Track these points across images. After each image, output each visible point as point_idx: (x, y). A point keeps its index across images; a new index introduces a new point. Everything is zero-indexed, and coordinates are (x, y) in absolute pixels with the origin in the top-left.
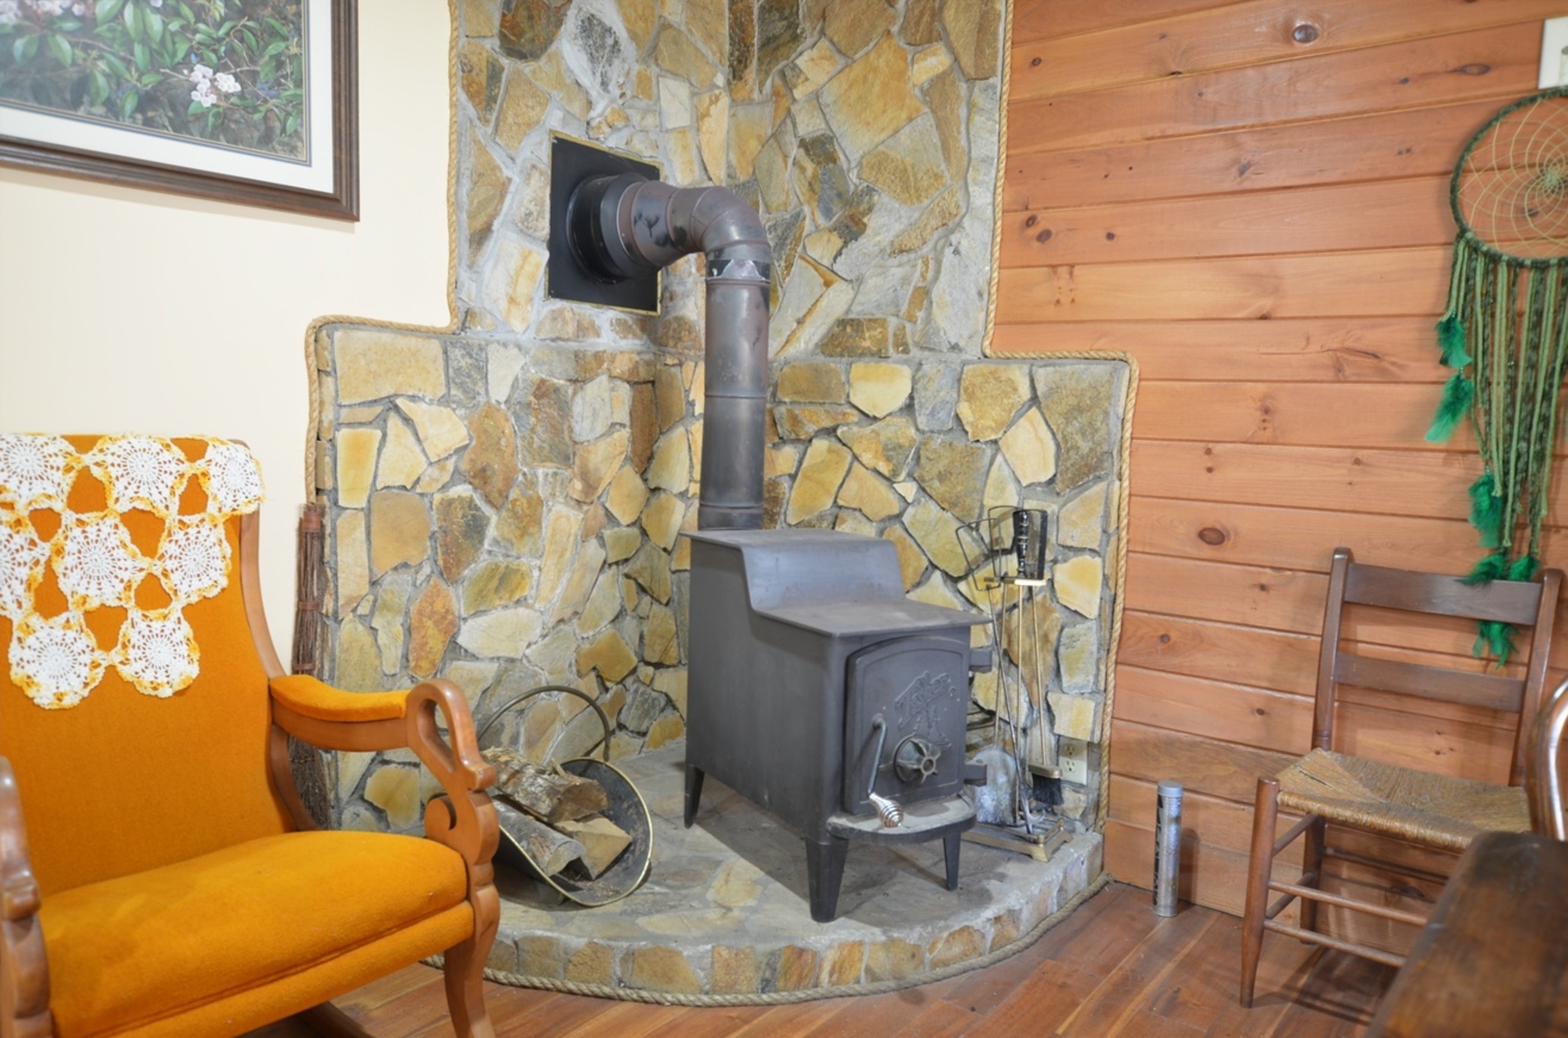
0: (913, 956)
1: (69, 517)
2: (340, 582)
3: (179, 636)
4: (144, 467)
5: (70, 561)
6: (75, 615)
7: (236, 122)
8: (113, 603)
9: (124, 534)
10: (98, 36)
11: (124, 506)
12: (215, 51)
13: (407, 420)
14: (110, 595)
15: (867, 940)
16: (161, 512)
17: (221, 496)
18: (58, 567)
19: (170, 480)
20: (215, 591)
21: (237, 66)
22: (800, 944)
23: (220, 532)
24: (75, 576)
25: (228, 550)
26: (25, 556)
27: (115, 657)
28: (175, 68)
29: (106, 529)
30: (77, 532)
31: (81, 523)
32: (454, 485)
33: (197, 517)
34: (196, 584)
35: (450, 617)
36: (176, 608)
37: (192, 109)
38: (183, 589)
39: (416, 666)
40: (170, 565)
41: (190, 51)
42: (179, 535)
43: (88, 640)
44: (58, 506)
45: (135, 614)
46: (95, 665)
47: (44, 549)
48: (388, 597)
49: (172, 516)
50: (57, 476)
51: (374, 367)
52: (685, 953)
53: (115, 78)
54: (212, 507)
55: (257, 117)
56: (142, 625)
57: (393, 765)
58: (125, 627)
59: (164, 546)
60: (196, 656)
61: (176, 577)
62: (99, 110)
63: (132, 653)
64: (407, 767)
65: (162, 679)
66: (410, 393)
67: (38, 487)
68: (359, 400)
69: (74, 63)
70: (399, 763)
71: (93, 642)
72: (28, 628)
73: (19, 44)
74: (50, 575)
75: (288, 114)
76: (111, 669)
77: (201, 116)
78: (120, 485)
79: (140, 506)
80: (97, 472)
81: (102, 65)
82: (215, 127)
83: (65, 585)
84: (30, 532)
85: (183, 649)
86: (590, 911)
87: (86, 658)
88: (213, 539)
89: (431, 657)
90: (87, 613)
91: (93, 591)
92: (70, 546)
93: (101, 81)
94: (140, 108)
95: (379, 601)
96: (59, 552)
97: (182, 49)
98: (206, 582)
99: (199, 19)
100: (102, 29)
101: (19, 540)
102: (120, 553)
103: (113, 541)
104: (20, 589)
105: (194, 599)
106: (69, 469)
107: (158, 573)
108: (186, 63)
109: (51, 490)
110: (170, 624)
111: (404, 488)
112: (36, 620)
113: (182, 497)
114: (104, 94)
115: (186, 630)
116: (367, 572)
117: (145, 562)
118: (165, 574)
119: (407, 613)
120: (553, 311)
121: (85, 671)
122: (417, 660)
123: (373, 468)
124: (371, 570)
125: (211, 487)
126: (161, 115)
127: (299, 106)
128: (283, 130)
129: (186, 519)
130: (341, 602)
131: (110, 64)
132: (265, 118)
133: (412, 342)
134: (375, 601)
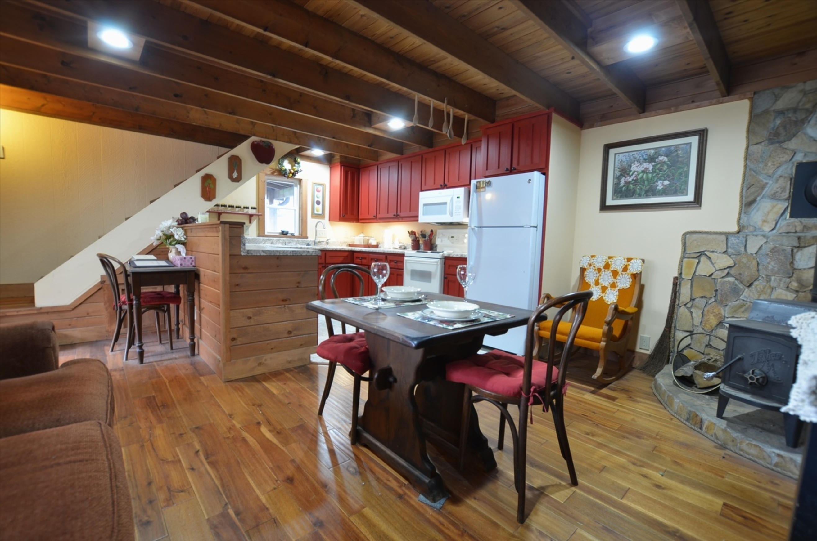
0: (733, 441)
1: (603, 270)
2: (681, 297)
3: (615, 294)
4: (618, 263)
5: (601, 277)
6: (600, 286)
7: (668, 190)
8: (606, 286)
9: (611, 274)
10: (638, 182)
11: (612, 269)
12: (664, 177)
13: (709, 258)
14: (606, 284)
15: (717, 425)
16: (618, 271)
17: (631, 269)
18: (600, 278)
19: (622, 265)
20: (626, 288)
21: (669, 178)
22: (698, 413)
23: (630, 276)
24: (602, 280)
25: (631, 280)
26: (595, 275)
27: (603, 295)
28: (654, 183)
29: (608, 273)
30: (604, 272)
31: (605, 271)
32: (728, 277)
33: (625, 273)
34: (622, 286)
35: (720, 315)
36: (617, 289)
37: (657, 190)
38: (619, 286)
39: (705, 325)
40: (618, 281)
41: (658, 178)
42: (621, 276)
43: (600, 291)
44: (602, 268)
45: (609, 288)
46: (600, 295)
47: (598, 275)
48: (697, 304)
49: (620, 272)
50: (603, 263)
51: (699, 243)
52: (675, 400)
53: (641, 189)
54: (628, 271)
55: (673, 188)
56: (610, 291)
57: (693, 350)
58: (607, 290)
59: (618, 277)
60: (617, 298)
61: (618, 283)
62: (637, 196)
63: (606, 295)
64: (699, 353)
65: (609, 301)
66: (712, 250)
67: (600, 264)
68: (693, 252)
69: (633, 188)
70: (696, 350)
71: (601, 291)
72: (593, 287)
73: (624, 188)
74: (598, 279)
75: (682, 185)
76: (602, 297)
77: (660, 190)
78: (613, 265)
79: (615, 269)
80: (610, 263)
81: (638, 187)
82: (662, 193)
83: (600, 281)
84: (597, 272)
85: (615, 297)
86: (679, 388)
87: (599, 294)
88: (628, 277)
89: (711, 325)
90: (602, 287)
91: (604, 283)
92: (602, 275)
93: (638, 190)
94: (645, 193)
95: (694, 305)
96: (600, 275)
97: (656, 179)
98: (625, 285)
99: (660, 171)
100: (639, 181)
101: (595, 272)
102: (610, 277)
103: (609, 275)
104: (593, 280)
105: (621, 288)
106: (605, 262)
107: (615, 282)
108: (657, 181)
109: (601, 265)
110: (615, 292)
111: (705, 276)
112: (594, 286)
113: (623, 269)
114: (638, 193)
115: (617, 293)
116: (690, 296)
117: (613, 280)
118: (617, 282)
119: (703, 310)
120: (788, 223)
121: (598, 296)
122: (706, 324)
123: (694, 269)
124: (691, 295)
125: (629, 267)
126: (649, 194)
127: (686, 183)
128: (680, 189)
129: (623, 273)
130: (680, 302)
131: (640, 187)
132: (676, 188)
133: (714, 236)
134: (692, 304)
